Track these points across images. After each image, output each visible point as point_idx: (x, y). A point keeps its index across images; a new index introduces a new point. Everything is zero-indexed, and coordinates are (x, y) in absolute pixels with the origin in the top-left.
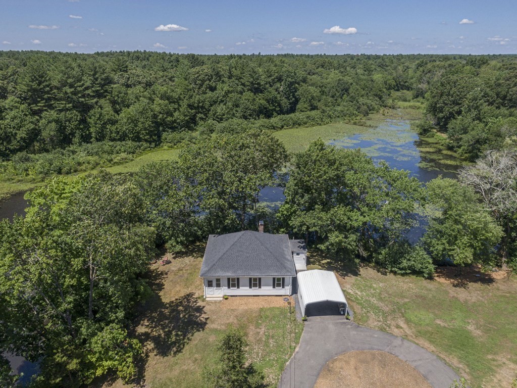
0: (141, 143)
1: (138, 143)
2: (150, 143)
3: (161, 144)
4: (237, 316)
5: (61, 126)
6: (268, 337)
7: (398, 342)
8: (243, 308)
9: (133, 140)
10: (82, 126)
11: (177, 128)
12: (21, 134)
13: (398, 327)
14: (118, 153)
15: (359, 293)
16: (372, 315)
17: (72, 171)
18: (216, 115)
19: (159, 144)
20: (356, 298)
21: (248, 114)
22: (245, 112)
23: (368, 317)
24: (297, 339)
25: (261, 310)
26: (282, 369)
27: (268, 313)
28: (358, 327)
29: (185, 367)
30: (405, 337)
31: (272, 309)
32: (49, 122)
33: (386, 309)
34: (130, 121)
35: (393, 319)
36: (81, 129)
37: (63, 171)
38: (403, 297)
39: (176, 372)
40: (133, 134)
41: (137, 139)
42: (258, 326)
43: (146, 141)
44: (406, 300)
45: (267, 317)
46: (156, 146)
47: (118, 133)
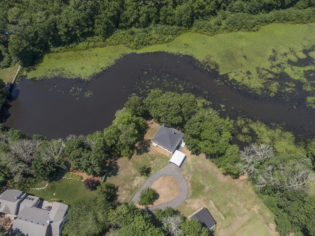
0: (181, 27)
1: (180, 27)
2: (186, 27)
3: (192, 28)
4: (156, 153)
5: (148, 14)
6: (158, 163)
7: (184, 180)
8: (159, 151)
9: (178, 25)
10: (157, 16)
11: (205, 15)
12: (132, 20)
13: (189, 177)
14: (168, 35)
15: (190, 162)
16: (186, 171)
17: (147, 44)
18: (231, 8)
19: (191, 27)
20: (187, 164)
21: (253, 10)
22: (251, 9)
23: (184, 170)
24: (164, 167)
25: (162, 154)
26: (155, 172)
27: (163, 156)
28: (179, 172)
29: (139, 160)
30: (186, 181)
31: (165, 155)
32: (143, 13)
33: (191, 171)
34: (178, 15)
35: (190, 174)
36: (156, 17)
37: (143, 44)
38: (202, 169)
39: (137, 160)
40: (179, 22)
41: (180, 25)
42: (159, 158)
43: (184, 26)
44: (201, 171)
45: (162, 157)
46: (189, 28)
47: (172, 21)
